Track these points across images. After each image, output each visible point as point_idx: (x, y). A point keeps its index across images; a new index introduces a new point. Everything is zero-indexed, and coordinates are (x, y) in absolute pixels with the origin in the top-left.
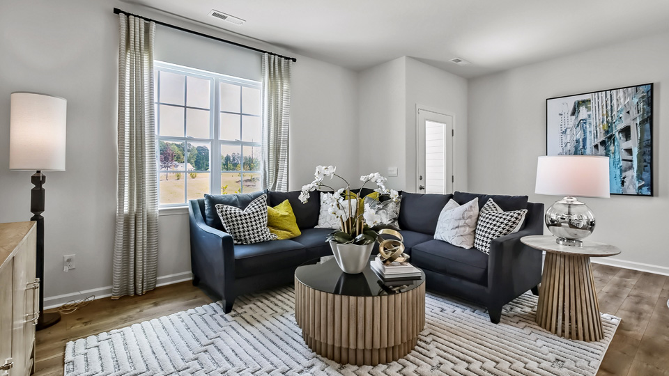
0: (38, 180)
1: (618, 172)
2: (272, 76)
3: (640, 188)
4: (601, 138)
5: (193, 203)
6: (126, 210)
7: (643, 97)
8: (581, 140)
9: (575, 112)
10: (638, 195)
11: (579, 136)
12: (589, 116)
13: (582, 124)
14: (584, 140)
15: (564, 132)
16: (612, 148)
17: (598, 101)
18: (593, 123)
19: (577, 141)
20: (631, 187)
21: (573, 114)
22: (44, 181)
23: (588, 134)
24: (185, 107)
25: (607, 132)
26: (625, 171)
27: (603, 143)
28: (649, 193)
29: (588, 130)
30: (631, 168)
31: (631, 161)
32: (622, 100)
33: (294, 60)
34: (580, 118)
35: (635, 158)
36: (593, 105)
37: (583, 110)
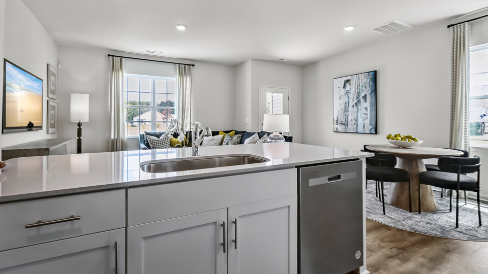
0: (79, 125)
1: (362, 121)
2: (181, 74)
3: (371, 130)
4: (355, 102)
5: (141, 135)
6: (112, 137)
7: (371, 78)
8: (347, 102)
9: (344, 87)
10: (370, 134)
11: (346, 100)
12: (350, 88)
13: (347, 93)
14: (348, 102)
15: (340, 98)
16: (359, 107)
17: (353, 80)
18: (352, 93)
19: (346, 103)
20: (367, 129)
21: (344, 88)
22: (81, 125)
23: (350, 99)
24: (140, 92)
25: (357, 98)
26: (365, 120)
27: (356, 104)
28: (374, 132)
29: (350, 97)
30: (367, 118)
31: (367, 114)
32: (363, 80)
33: (193, 65)
34: (347, 90)
35: (368, 112)
36: (352, 82)
37: (348, 84)
